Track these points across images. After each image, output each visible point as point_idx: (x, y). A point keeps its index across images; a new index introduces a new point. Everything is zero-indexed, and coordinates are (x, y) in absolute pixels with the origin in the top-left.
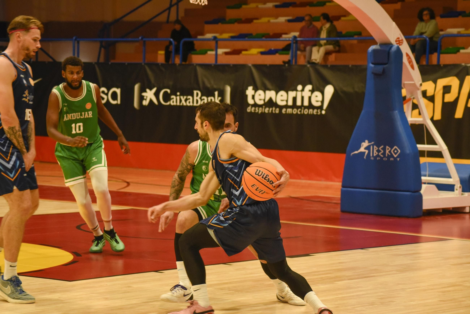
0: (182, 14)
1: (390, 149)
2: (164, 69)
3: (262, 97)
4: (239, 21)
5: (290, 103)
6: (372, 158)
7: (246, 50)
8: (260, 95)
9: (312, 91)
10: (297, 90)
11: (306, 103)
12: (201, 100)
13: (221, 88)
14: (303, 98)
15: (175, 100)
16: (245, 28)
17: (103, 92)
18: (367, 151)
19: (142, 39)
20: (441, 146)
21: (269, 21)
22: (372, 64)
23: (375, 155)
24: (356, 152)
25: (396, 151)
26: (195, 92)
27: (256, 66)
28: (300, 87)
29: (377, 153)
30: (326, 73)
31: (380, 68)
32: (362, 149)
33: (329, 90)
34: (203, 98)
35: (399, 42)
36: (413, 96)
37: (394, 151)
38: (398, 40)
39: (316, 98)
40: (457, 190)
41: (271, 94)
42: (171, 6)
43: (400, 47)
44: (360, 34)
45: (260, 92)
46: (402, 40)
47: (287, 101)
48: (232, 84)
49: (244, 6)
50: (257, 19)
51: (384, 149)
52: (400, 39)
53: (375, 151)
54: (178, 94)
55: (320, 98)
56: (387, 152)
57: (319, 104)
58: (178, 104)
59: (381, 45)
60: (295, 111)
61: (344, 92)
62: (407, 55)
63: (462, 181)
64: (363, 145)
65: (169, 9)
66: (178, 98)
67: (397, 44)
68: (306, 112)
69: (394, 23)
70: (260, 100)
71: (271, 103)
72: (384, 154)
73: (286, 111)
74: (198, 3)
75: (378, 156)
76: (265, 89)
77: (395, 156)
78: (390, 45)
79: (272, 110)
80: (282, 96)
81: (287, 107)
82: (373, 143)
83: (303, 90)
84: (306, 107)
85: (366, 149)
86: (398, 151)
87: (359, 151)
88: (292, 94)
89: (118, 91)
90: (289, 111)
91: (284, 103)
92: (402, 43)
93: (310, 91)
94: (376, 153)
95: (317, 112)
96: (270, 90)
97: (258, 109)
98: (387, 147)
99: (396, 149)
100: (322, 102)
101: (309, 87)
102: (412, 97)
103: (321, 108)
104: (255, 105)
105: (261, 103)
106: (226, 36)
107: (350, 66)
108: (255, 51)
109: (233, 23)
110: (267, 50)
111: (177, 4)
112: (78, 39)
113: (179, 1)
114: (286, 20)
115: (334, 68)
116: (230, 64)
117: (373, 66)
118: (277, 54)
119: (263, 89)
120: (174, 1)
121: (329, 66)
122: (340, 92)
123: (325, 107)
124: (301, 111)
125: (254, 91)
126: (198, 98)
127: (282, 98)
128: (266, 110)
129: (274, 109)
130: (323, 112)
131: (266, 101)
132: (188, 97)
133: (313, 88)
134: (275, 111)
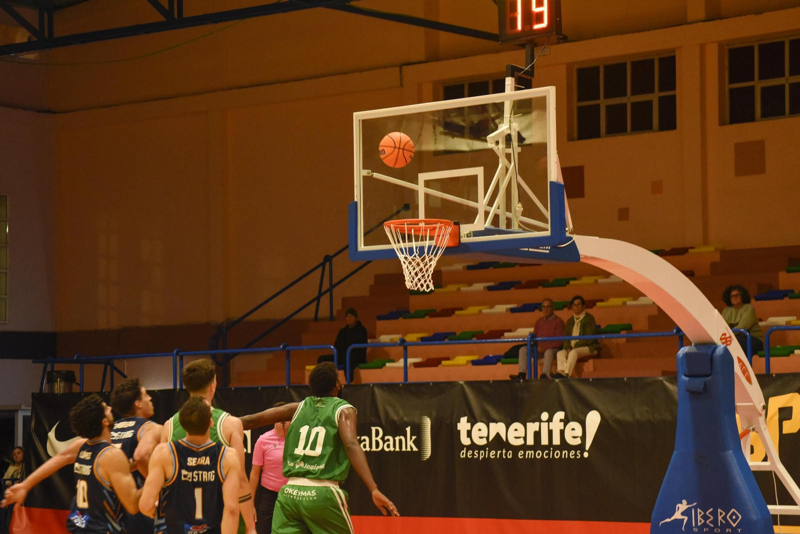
0: (338, 306)
1: (724, 514)
3: (484, 433)
4: (432, 314)
5: (530, 441)
6: (695, 530)
7: (448, 359)
8: (480, 430)
9: (566, 421)
10: (540, 421)
11: (556, 441)
12: (384, 442)
13: (416, 420)
14: (550, 432)
16: (441, 324)
18: (686, 518)
19: (284, 348)
21: (480, 312)
22: (685, 376)
23: (699, 524)
24: (668, 520)
25: (734, 517)
26: (374, 429)
27: (471, 384)
28: (545, 416)
29: (703, 521)
30: (586, 391)
31: (699, 383)
32: (678, 515)
33: (593, 419)
34: (386, 438)
35: (725, 339)
36: (752, 425)
37: (731, 517)
38: (723, 337)
39: (573, 432)
41: (498, 428)
42: (321, 294)
43: (728, 347)
44: (629, 328)
45: (481, 425)
46: (730, 337)
47: (525, 438)
48: (434, 414)
49: (437, 290)
50: (460, 309)
51: (715, 514)
52: (728, 335)
53: (699, 518)
55: (579, 431)
56: (720, 518)
57: (578, 442)
59: (698, 345)
60: (539, 454)
61: (619, 422)
62: (740, 360)
64: (678, 508)
65: (318, 299)
67: (723, 343)
68: (557, 455)
69: (716, 310)
70: (481, 438)
71: (498, 442)
72: (715, 521)
73: (524, 455)
74: (418, 288)
75: (705, 525)
76: (488, 420)
77: (734, 525)
78: (712, 345)
79: (501, 454)
80: (516, 430)
81: (525, 447)
82: (695, 504)
83: (550, 420)
84: (556, 448)
85: (683, 514)
86: (737, 517)
87: (673, 518)
88: (532, 427)
89: (247, 432)
90: (530, 453)
91: (520, 442)
92: (731, 341)
93: (561, 420)
94: (701, 521)
95: (576, 455)
96: (496, 422)
97: (479, 453)
98: (719, 510)
99: (734, 514)
100: (583, 437)
101: (560, 415)
102: (751, 428)
103: (581, 447)
104: (473, 446)
105: (483, 442)
106: (414, 337)
107: (625, 379)
108: (461, 360)
109: (423, 317)
110: (482, 358)
111: (330, 290)
112: (181, 354)
113: (332, 286)
114: (507, 309)
115: (598, 383)
116: (429, 383)
117: (687, 379)
118: (499, 364)
119: (484, 419)
120: (326, 286)
121: (591, 380)
122: (610, 422)
123: (587, 447)
124: (548, 454)
125: (469, 424)
126: (379, 438)
127: (517, 434)
128: (491, 454)
129: (504, 452)
130: (586, 455)
131: (491, 439)
132: (363, 438)
133: (566, 416)
134: (506, 454)
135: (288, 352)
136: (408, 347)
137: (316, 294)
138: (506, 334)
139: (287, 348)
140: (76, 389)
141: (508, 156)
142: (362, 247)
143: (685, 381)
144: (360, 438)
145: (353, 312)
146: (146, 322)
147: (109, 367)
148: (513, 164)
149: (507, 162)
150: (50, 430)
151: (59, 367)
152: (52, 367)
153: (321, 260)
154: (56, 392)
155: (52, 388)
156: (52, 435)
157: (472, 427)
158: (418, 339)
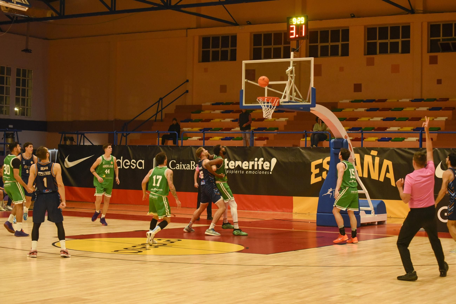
0: (163, 117)
2: (171, 149)
3: (234, 164)
4: (202, 121)
5: (251, 168)
7: (211, 138)
8: (232, 163)
9: (264, 161)
10: (255, 161)
11: (260, 168)
12: (195, 166)
14: (258, 165)
15: (179, 166)
16: (206, 125)
17: (133, 162)
18: (331, 194)
19: (158, 132)
20: (365, 190)
21: (220, 121)
24: (325, 194)
26: (192, 162)
28: (256, 159)
30: (272, 151)
32: (329, 193)
33: (274, 161)
34: (196, 165)
35: (346, 137)
39: (266, 165)
40: (372, 213)
41: (239, 163)
42: (157, 112)
43: (347, 140)
45: (232, 162)
46: (347, 136)
47: (249, 167)
49: (202, 112)
50: (212, 120)
54: (181, 163)
55: (268, 165)
57: (268, 168)
58: (181, 169)
59: (337, 139)
60: (253, 172)
61: (284, 163)
62: (349, 144)
63: (375, 209)
65: (156, 114)
66: (181, 165)
68: (260, 173)
70: (232, 166)
71: (239, 168)
73: (248, 172)
74: (267, 118)
76: (235, 160)
78: (342, 139)
79: (240, 172)
80: (245, 164)
81: (248, 170)
82: (334, 189)
83: (258, 161)
84: (260, 170)
85: (330, 192)
87: (327, 194)
88: (251, 163)
89: (143, 162)
90: (250, 172)
91: (247, 168)
93: (262, 161)
95: (267, 173)
96: (238, 161)
97: (231, 172)
100: (270, 167)
101: (262, 159)
103: (269, 170)
104: (229, 169)
105: (233, 168)
106: (196, 129)
107: (286, 147)
108: (217, 138)
109: (198, 122)
110: (224, 138)
111: (161, 111)
112: (117, 132)
113: (162, 109)
114: (231, 120)
115: (276, 149)
116: (213, 146)
117: (334, 149)
118: (231, 140)
119: (234, 160)
120: (160, 109)
121: (273, 147)
122: (280, 162)
123: (271, 170)
124: (257, 172)
125: (228, 161)
126: (193, 165)
127: (246, 165)
128: (236, 172)
129: (241, 171)
130: (271, 173)
131: (236, 167)
132: (187, 165)
133: (264, 159)
134: (241, 172)
135: (159, 133)
136: (205, 133)
137: (156, 113)
138: (232, 130)
139: (159, 132)
140: (74, 143)
141: (292, 77)
142: (244, 104)
143: (333, 150)
144: (186, 165)
145: (175, 119)
146: (82, 119)
147: (83, 136)
148: (293, 80)
149: (291, 79)
150: (66, 158)
151: (67, 135)
152: (65, 135)
153: (158, 100)
154: (67, 144)
155: (66, 143)
156: (66, 159)
157: (229, 162)
158: (198, 130)
